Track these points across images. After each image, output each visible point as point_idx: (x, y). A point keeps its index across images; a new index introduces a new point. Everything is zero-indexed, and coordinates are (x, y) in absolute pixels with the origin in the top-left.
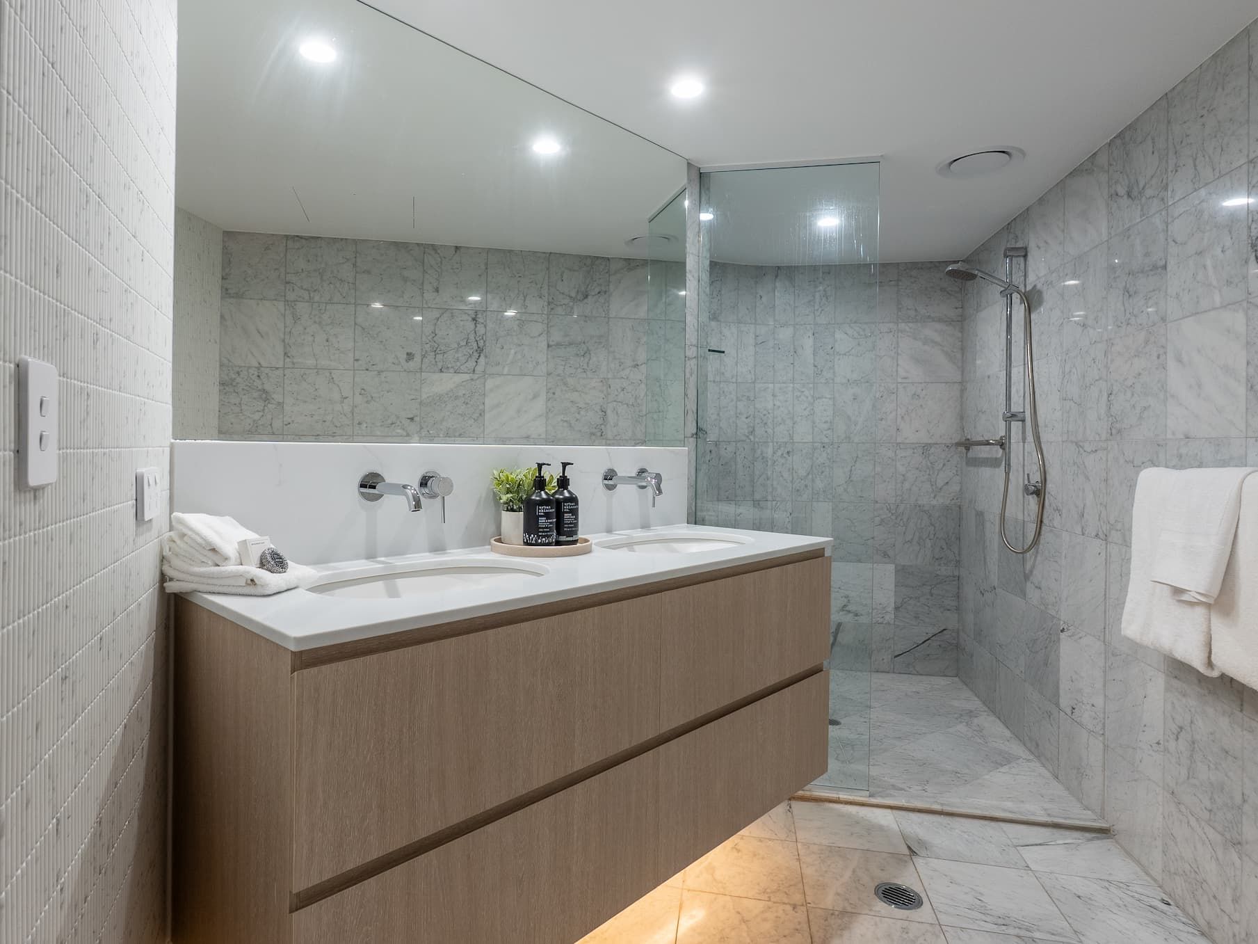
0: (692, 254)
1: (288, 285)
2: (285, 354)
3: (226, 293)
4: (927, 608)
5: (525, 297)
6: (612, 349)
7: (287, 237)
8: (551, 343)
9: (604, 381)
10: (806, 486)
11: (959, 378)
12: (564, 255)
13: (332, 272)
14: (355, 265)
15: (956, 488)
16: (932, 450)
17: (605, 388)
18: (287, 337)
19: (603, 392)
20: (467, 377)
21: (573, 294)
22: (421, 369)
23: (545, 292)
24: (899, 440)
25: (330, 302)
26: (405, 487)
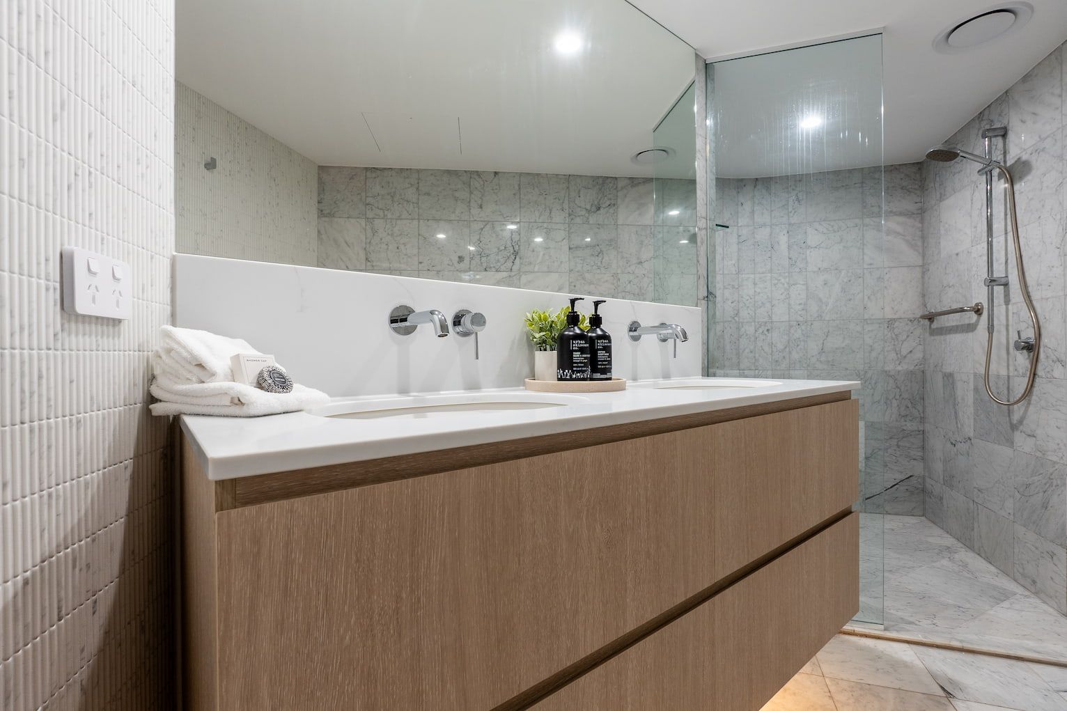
0: (700, 135)
1: (367, 207)
2: (367, 259)
3: (321, 213)
4: (894, 458)
5: (551, 210)
6: (620, 250)
7: (366, 169)
8: (572, 246)
9: (615, 275)
10: (784, 357)
11: (920, 263)
12: (581, 176)
13: (401, 195)
14: (417, 189)
15: (918, 355)
16: (897, 324)
17: (615, 281)
18: (368, 246)
19: (613, 284)
20: (505, 274)
21: (588, 207)
22: (470, 268)
23: (566, 206)
24: (866, 317)
25: (399, 218)
26: (432, 313)
